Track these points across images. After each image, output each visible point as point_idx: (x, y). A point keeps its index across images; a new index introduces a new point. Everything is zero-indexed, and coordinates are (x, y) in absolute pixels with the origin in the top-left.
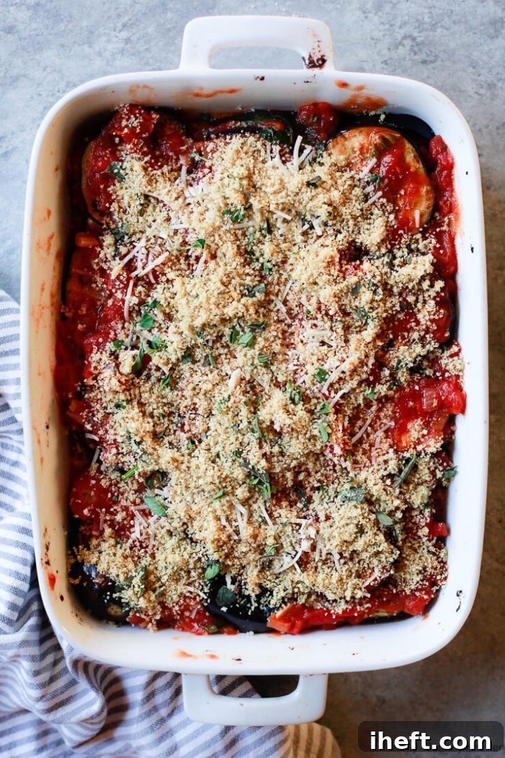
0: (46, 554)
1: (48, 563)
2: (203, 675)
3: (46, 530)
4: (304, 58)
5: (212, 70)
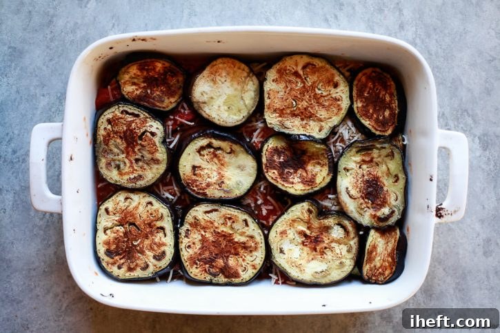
0: (139, 39)
1: (134, 40)
2: (62, 135)
3: (154, 39)
4: (441, 204)
5: (437, 149)
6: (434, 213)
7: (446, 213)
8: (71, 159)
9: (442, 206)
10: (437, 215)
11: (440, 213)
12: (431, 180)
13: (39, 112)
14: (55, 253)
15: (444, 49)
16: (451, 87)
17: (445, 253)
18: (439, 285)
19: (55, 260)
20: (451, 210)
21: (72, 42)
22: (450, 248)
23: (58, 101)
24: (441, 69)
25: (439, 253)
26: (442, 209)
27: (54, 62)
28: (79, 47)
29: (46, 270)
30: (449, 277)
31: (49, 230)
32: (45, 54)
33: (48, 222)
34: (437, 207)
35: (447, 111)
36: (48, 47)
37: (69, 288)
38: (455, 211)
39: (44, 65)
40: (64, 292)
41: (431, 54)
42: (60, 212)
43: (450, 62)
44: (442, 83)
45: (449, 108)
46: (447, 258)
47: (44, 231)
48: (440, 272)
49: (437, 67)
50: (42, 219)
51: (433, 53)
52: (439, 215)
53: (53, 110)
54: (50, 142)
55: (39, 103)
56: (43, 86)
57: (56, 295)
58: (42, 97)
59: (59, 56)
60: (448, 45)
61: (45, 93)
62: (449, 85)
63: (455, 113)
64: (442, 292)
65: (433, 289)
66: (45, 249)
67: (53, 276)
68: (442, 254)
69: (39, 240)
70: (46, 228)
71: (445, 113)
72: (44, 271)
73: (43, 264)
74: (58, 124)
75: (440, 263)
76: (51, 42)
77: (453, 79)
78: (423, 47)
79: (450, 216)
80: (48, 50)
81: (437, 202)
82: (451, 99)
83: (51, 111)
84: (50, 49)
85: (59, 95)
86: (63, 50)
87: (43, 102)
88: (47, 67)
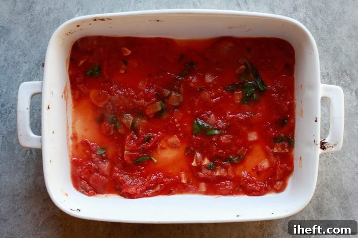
0: (99, 19)
1: (95, 20)
2: (42, 90)
3: (110, 19)
5: (320, 98)
6: (319, 146)
7: (328, 146)
8: (49, 108)
9: (325, 141)
10: (321, 148)
11: (324, 146)
12: (316, 121)
13: (22, 75)
14: (34, 182)
15: (328, 26)
16: (333, 54)
17: (332, 180)
18: (327, 204)
19: (34, 188)
20: (332, 143)
21: (47, 22)
22: (335, 176)
23: (36, 66)
24: (325, 40)
25: (326, 179)
26: (325, 143)
27: (33, 37)
28: (52, 26)
29: (27, 195)
30: (335, 198)
31: (29, 165)
32: (27, 31)
33: (28, 158)
34: (321, 142)
35: (331, 71)
36: (28, 26)
37: (44, 209)
38: (335, 145)
39: (26, 39)
40: (40, 212)
41: (318, 29)
42: (40, 148)
43: (332, 35)
44: (327, 51)
45: (332, 70)
46: (333, 184)
47: (26, 166)
48: (328, 194)
49: (323, 39)
50: (24, 156)
51: (319, 28)
52: (323, 148)
53: (32, 73)
54: (33, 96)
55: (22, 68)
56: (25, 55)
57: (35, 215)
58: (24, 64)
59: (37, 33)
60: (331, 22)
61: (27, 61)
62: (332, 52)
63: (336, 73)
64: (330, 210)
65: (323, 207)
66: (26, 179)
67: (32, 200)
68: (329, 180)
69: (22, 173)
70: (26, 163)
71: (329, 73)
72: (25, 196)
73: (24, 190)
74: (39, 83)
75: (327, 187)
76: (31, 22)
77: (335, 47)
78: (312, 24)
79: (331, 148)
80: (29, 28)
81: (321, 138)
82: (334, 62)
83: (31, 74)
84: (30, 28)
85: (37, 62)
86: (40, 29)
87: (25, 67)
88: (28, 41)
